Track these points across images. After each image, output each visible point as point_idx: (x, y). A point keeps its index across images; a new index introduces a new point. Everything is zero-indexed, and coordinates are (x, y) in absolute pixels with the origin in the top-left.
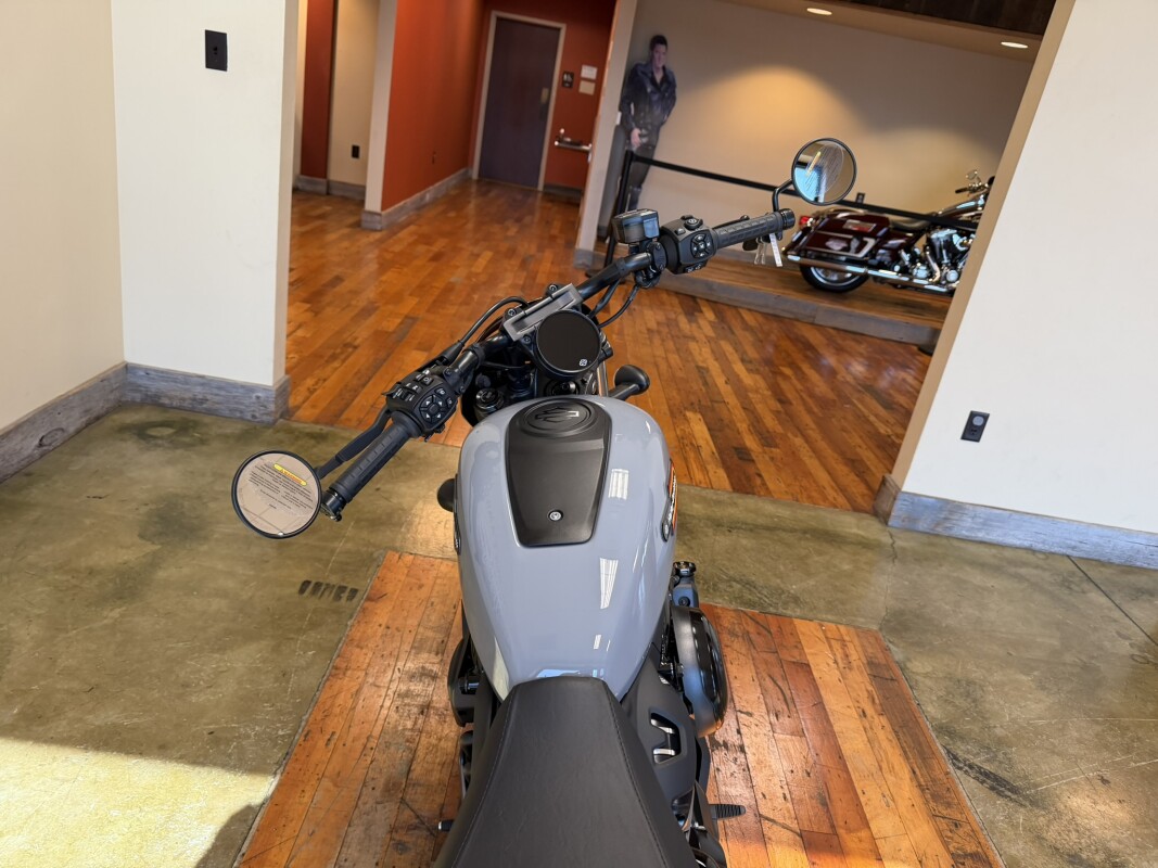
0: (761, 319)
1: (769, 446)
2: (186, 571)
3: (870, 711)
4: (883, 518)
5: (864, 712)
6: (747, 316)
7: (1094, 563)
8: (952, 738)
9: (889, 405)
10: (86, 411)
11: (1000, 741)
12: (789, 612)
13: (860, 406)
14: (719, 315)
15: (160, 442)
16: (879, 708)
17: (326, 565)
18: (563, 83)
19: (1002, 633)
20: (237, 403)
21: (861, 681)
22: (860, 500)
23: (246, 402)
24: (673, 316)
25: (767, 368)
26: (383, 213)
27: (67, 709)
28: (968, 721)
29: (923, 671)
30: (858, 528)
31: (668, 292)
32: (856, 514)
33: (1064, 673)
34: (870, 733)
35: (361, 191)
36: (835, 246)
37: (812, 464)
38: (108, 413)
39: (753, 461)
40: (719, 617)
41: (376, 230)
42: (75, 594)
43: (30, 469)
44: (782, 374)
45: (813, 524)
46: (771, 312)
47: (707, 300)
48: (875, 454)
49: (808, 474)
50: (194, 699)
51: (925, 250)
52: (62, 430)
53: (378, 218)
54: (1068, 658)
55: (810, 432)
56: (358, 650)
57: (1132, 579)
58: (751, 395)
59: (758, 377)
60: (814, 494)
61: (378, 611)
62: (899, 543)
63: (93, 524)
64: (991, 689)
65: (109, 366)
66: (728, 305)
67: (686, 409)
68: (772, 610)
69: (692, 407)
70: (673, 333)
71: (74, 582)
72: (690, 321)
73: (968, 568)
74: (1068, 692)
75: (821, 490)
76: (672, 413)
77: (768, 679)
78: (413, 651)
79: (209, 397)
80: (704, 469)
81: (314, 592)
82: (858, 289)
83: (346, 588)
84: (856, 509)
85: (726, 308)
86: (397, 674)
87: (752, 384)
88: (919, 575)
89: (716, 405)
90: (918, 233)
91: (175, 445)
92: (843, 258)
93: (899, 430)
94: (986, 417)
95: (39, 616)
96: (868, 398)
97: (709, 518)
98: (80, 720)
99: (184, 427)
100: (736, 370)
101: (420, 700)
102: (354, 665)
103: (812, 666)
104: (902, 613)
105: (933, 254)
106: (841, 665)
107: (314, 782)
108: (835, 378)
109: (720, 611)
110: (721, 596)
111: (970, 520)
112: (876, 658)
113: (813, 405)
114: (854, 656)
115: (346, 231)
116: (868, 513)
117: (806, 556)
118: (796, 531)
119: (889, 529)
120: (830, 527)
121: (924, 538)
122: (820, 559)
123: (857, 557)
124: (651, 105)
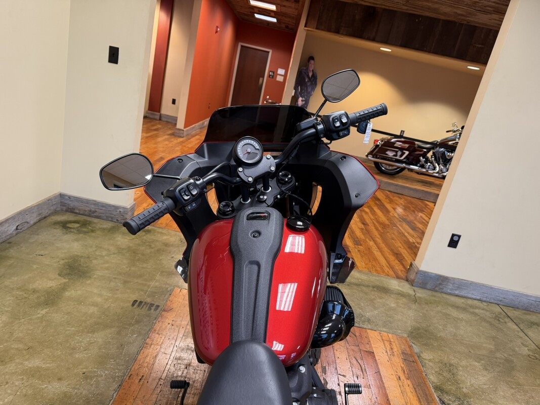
1: (358, 245)
2: (79, 292)
3: (402, 377)
4: (412, 283)
5: (399, 377)
7: (510, 308)
8: (442, 393)
9: (414, 228)
10: (40, 214)
11: (465, 395)
12: (365, 326)
13: (400, 228)
15: (72, 230)
16: (407, 375)
17: (146, 293)
18: (269, 76)
19: (467, 341)
20: (110, 214)
21: (398, 361)
22: (400, 273)
23: (115, 213)
26: (185, 130)
27: (16, 358)
28: (450, 385)
29: (429, 358)
30: (399, 286)
32: (398, 280)
33: (496, 362)
34: (402, 388)
35: (175, 119)
36: (390, 154)
37: (377, 253)
38: (49, 215)
39: (350, 251)
41: (181, 137)
42: (25, 302)
43: (10, 240)
44: (364, 211)
45: (378, 283)
48: (407, 251)
49: (375, 259)
50: (77, 356)
51: (432, 157)
52: (27, 222)
53: (182, 131)
54: (498, 355)
55: (377, 239)
56: (157, 335)
57: (528, 317)
60: (378, 269)
61: (169, 317)
62: (418, 295)
63: (37, 268)
64: (461, 368)
65: (53, 194)
68: (357, 325)
71: (25, 295)
73: (450, 308)
74: (498, 372)
75: (382, 268)
77: (354, 359)
78: (184, 337)
79: (97, 210)
81: (139, 305)
82: (400, 174)
83: (154, 304)
84: (398, 277)
86: (175, 348)
88: (427, 311)
90: (429, 150)
91: (79, 232)
92: (394, 160)
93: (419, 241)
94: (459, 237)
95: (7, 311)
96: (404, 225)
98: (22, 364)
99: (84, 224)
101: (186, 362)
102: (154, 342)
103: (375, 354)
104: (418, 329)
105: (436, 159)
106: (389, 353)
107: (132, 401)
108: (389, 214)
111: (451, 285)
112: (406, 351)
113: (378, 226)
114: (395, 349)
115: (167, 137)
116: (403, 279)
117: (374, 299)
118: (369, 286)
119: (413, 287)
120: (386, 286)
121: (430, 293)
122: (380, 301)
123: (398, 301)
124: (307, 87)
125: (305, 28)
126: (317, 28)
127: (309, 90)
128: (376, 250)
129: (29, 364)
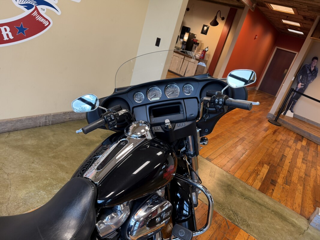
1: (286, 184)
6: (319, 148)
12: (242, 227)
14: (308, 144)
22: (306, 213)
24: (289, 139)
25: (311, 164)
27: (60, 159)
30: (296, 220)
31: (294, 133)
32: (300, 216)
37: (298, 195)
39: (275, 186)
40: (216, 216)
42: (80, 141)
44: (316, 167)
45: (279, 211)
47: (308, 139)
49: (293, 197)
55: (308, 187)
58: (295, 169)
59: (304, 166)
60: (289, 203)
62: (309, 231)
66: (315, 143)
67: (266, 164)
68: (236, 223)
69: (268, 164)
70: (284, 143)
72: (294, 142)
75: (293, 204)
76: (260, 163)
80: (254, 180)
84: (301, 214)
85: (314, 143)
87: (300, 166)
89: (278, 167)
95: (71, 142)
97: (241, 193)
100: (297, 161)
109: (218, 215)
110: (223, 212)
113: (319, 180)
116: (306, 218)
117: (266, 217)
118: (270, 209)
119: (309, 226)
120: (285, 214)
122: (270, 220)
123: (286, 226)
124: (307, 77)
125: (311, 37)
127: (309, 79)
128: (300, 192)
129: (62, 163)
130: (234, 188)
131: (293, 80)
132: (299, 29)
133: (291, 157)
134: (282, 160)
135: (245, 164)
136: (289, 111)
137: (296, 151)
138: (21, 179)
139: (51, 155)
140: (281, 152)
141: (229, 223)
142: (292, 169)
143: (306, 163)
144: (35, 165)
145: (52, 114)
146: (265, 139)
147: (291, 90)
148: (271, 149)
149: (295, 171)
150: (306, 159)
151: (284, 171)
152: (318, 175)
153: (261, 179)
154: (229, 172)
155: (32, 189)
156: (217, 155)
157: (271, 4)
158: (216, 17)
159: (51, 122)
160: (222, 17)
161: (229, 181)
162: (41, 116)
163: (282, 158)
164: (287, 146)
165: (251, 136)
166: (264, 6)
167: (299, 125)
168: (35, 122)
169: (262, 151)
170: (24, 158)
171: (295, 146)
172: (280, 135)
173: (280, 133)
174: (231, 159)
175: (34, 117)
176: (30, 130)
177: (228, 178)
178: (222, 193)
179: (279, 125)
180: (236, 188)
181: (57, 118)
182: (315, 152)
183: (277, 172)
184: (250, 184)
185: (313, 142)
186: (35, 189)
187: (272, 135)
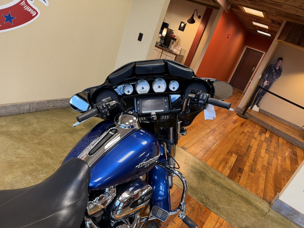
0: (285, 142)
1: (252, 172)
4: (271, 205)
6: (281, 140)
12: (213, 210)
14: (271, 136)
22: (268, 198)
24: (255, 132)
25: (273, 154)
27: (44, 145)
30: (260, 203)
31: (259, 125)
32: (263, 200)
37: (262, 182)
39: (242, 173)
40: (190, 200)
42: (64, 129)
44: (277, 157)
45: (245, 195)
46: (290, 142)
47: (271, 132)
49: (257, 184)
55: (271, 175)
58: (259, 158)
59: (267, 155)
60: (254, 189)
62: (270, 213)
66: (277, 135)
67: (234, 153)
68: (208, 207)
69: (236, 153)
70: (250, 135)
72: (259, 134)
75: (256, 191)
76: (229, 152)
80: (224, 168)
84: (264, 199)
87: (263, 156)
89: (245, 156)
97: (212, 179)
100: (261, 151)
103: (205, 224)
108: (295, 166)
109: (192, 199)
110: (196, 197)
113: (279, 169)
116: (267, 202)
117: (233, 201)
118: (237, 194)
119: (270, 209)
120: (250, 199)
121: (281, 217)
122: (237, 204)
123: (250, 209)
124: (273, 75)
125: (278, 40)
126: (285, 41)
127: (274, 77)
128: (263, 179)
129: (47, 149)
130: (206, 175)
131: (260, 77)
132: (267, 31)
133: (256, 147)
134: (248, 150)
135: (216, 153)
136: (255, 106)
137: (261, 142)
138: (8, 165)
139: (36, 141)
140: (247, 143)
141: (201, 206)
142: (257, 158)
143: (269, 153)
144: (20, 151)
145: (36, 102)
146: (234, 131)
147: (258, 87)
148: (239, 140)
149: (259, 160)
150: (268, 149)
151: (250, 160)
152: (279, 164)
153: (230, 167)
154: (201, 160)
155: (19, 174)
156: (191, 145)
157: (244, 7)
158: (193, 16)
159: (34, 110)
160: (198, 15)
161: (202, 168)
162: (25, 103)
163: (248, 149)
164: (253, 137)
165: (222, 128)
166: (238, 8)
167: (263, 119)
168: (19, 109)
169: (230, 141)
170: (9, 144)
171: (260, 138)
172: (246, 127)
173: (246, 125)
174: (203, 148)
175: (18, 104)
176: (14, 116)
177: (200, 165)
178: (196, 179)
179: (246, 118)
180: (208, 175)
181: (41, 106)
182: (276, 143)
183: (243, 161)
184: (220, 172)
185: (276, 134)
186: (21, 174)
187: (240, 127)
